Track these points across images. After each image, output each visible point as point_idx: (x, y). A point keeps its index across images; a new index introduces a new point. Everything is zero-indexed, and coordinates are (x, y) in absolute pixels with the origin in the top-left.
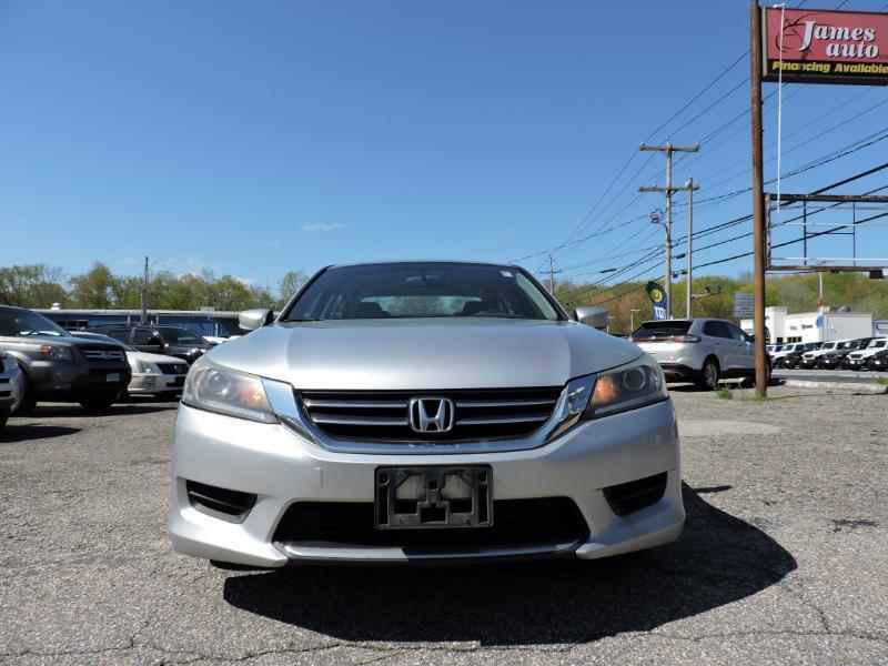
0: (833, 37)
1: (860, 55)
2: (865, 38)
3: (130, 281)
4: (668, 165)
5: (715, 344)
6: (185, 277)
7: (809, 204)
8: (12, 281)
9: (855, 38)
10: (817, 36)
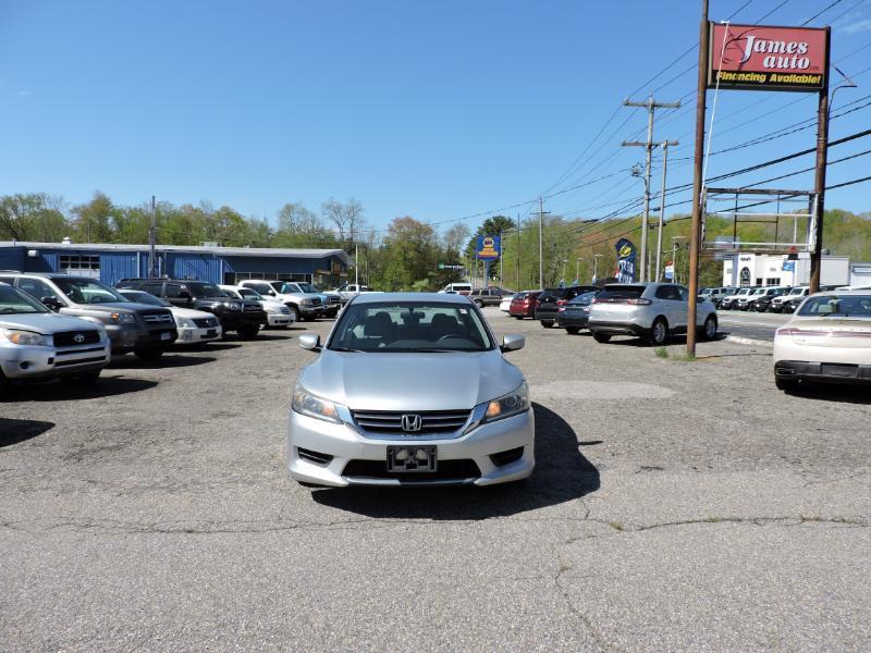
0: (770, 50)
1: (793, 66)
2: (799, 51)
3: (131, 211)
4: (650, 123)
5: (665, 306)
6: (184, 207)
7: (741, 196)
8: (15, 208)
9: (789, 51)
10: (756, 49)
